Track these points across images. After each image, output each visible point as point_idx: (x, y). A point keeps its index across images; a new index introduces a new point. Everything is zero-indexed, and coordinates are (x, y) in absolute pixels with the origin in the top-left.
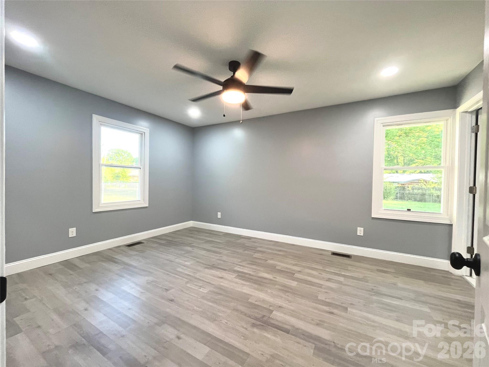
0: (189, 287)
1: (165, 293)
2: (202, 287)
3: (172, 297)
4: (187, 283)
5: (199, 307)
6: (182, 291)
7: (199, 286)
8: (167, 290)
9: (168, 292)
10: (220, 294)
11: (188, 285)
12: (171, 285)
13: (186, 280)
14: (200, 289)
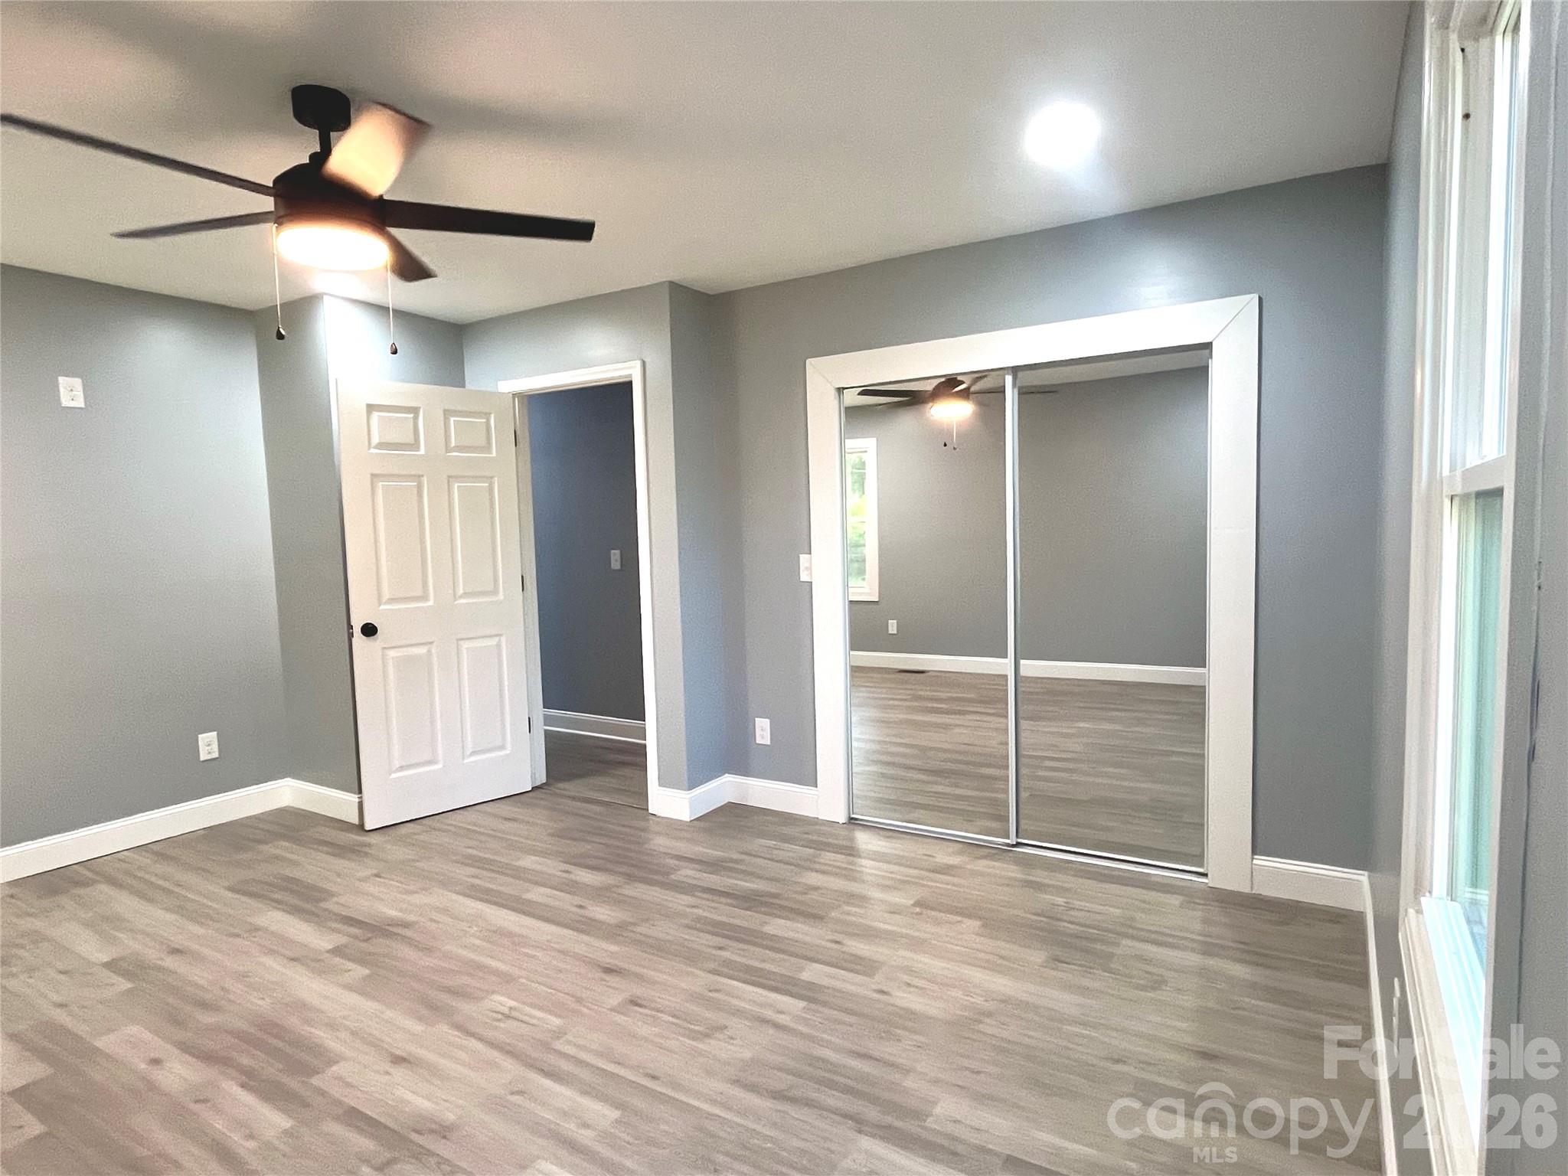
0: (551, 1012)
1: (638, 991)
2: (503, 1014)
3: (613, 980)
4: (559, 1034)
5: (527, 955)
6: (579, 1000)
7: (513, 1018)
8: (634, 1002)
9: (626, 995)
10: (449, 990)
11: (556, 1021)
12: (619, 1019)
13: (559, 1045)
14: (511, 1008)
